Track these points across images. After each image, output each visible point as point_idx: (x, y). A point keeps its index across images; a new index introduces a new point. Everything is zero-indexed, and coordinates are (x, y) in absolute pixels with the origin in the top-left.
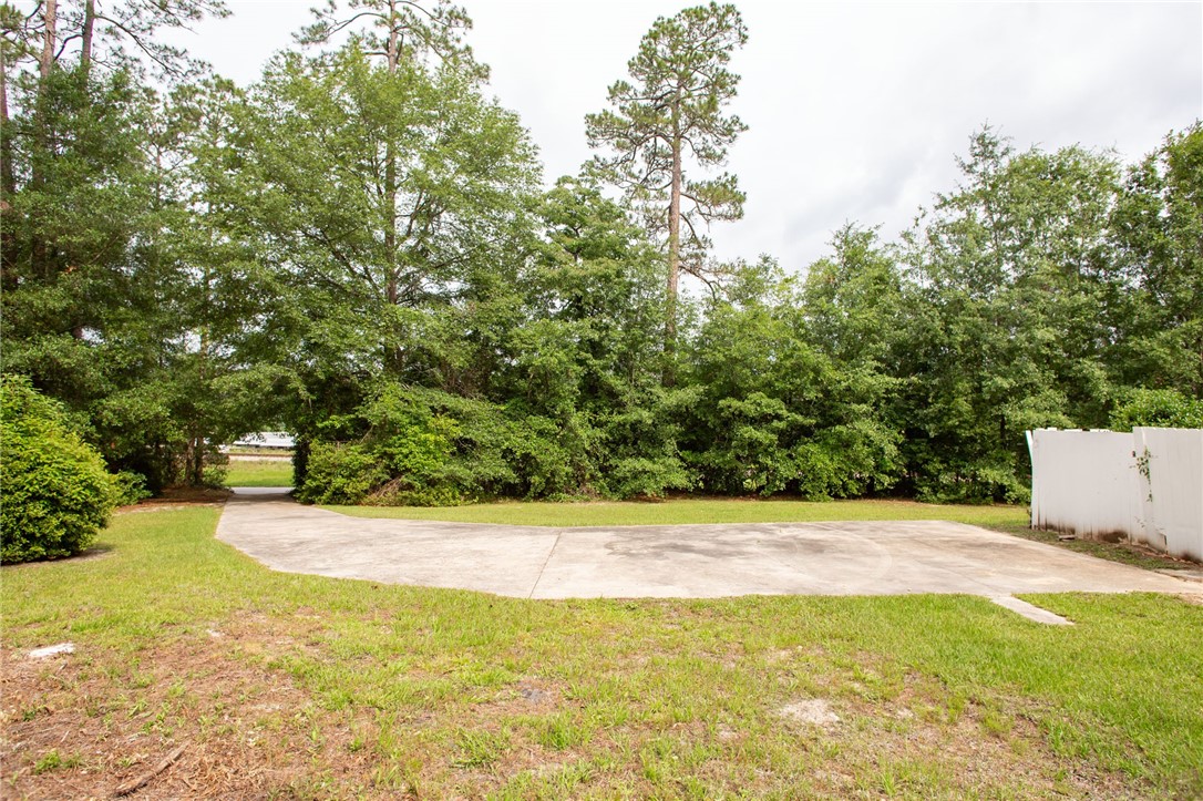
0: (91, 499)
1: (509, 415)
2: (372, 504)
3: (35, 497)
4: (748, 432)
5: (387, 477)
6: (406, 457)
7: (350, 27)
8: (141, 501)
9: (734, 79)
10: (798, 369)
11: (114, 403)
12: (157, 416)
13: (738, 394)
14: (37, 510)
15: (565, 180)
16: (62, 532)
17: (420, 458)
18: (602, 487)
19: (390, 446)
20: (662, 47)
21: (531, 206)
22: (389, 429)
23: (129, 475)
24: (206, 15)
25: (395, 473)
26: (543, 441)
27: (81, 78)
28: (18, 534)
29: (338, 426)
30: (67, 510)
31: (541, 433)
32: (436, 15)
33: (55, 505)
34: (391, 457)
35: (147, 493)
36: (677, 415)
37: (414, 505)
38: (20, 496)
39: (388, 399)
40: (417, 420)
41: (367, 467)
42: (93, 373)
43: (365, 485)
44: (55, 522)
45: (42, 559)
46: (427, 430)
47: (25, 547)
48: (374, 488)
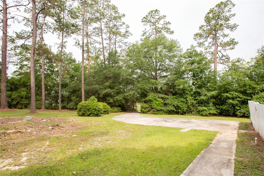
0: (99, 110)
1: (176, 98)
2: (148, 114)
3: (93, 109)
4: (231, 101)
5: (151, 109)
6: (153, 106)
7: (149, 32)
8: (120, 112)
9: (234, 15)
10: (245, 85)
11: (116, 98)
12: (121, 99)
13: (227, 92)
14: (94, 111)
15: (188, 49)
16: (96, 113)
17: (156, 106)
18: (195, 113)
19: (151, 104)
20: (211, 15)
21: (181, 56)
22: (150, 101)
23: (118, 108)
24: (130, 36)
25: (152, 109)
26: (182, 103)
27: (112, 52)
28: (92, 113)
29: (144, 100)
30: (97, 111)
31: (182, 101)
32: (164, 24)
33: (95, 110)
34: (151, 106)
35: (121, 111)
36: (213, 97)
37: (155, 114)
38: (92, 109)
39: (151, 96)
40: (155, 99)
41: (148, 108)
42: (113, 94)
43: (147, 110)
44: (96, 112)
45: (95, 116)
46: (157, 101)
47: (93, 115)
48: (149, 111)
